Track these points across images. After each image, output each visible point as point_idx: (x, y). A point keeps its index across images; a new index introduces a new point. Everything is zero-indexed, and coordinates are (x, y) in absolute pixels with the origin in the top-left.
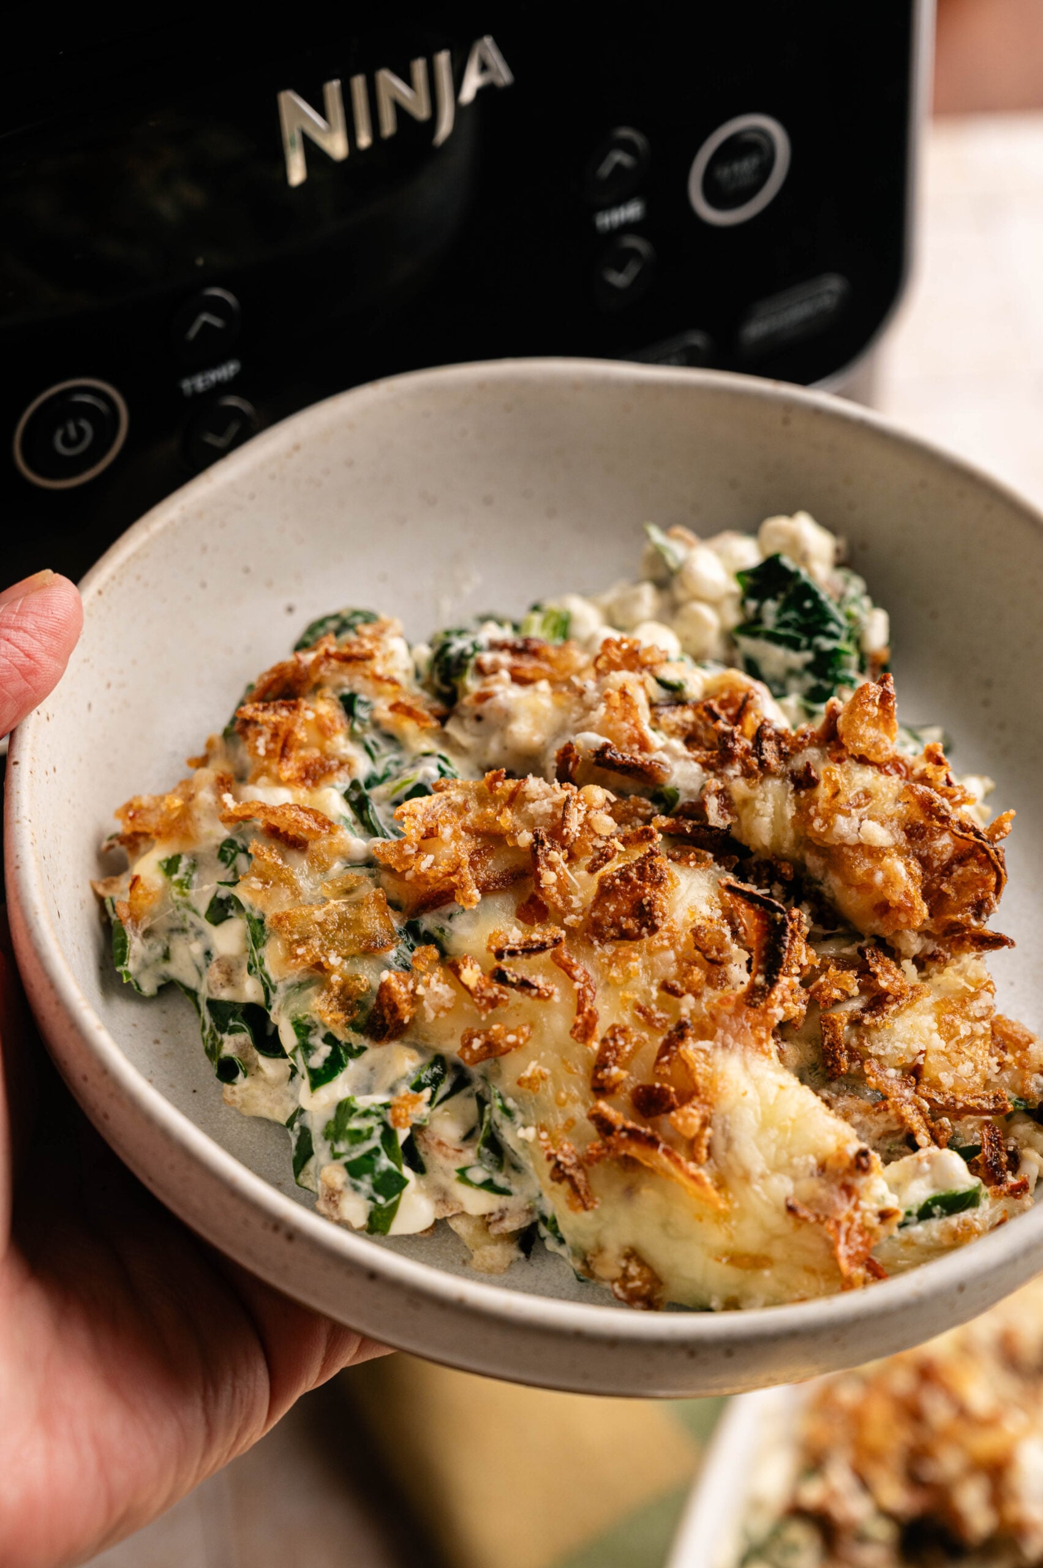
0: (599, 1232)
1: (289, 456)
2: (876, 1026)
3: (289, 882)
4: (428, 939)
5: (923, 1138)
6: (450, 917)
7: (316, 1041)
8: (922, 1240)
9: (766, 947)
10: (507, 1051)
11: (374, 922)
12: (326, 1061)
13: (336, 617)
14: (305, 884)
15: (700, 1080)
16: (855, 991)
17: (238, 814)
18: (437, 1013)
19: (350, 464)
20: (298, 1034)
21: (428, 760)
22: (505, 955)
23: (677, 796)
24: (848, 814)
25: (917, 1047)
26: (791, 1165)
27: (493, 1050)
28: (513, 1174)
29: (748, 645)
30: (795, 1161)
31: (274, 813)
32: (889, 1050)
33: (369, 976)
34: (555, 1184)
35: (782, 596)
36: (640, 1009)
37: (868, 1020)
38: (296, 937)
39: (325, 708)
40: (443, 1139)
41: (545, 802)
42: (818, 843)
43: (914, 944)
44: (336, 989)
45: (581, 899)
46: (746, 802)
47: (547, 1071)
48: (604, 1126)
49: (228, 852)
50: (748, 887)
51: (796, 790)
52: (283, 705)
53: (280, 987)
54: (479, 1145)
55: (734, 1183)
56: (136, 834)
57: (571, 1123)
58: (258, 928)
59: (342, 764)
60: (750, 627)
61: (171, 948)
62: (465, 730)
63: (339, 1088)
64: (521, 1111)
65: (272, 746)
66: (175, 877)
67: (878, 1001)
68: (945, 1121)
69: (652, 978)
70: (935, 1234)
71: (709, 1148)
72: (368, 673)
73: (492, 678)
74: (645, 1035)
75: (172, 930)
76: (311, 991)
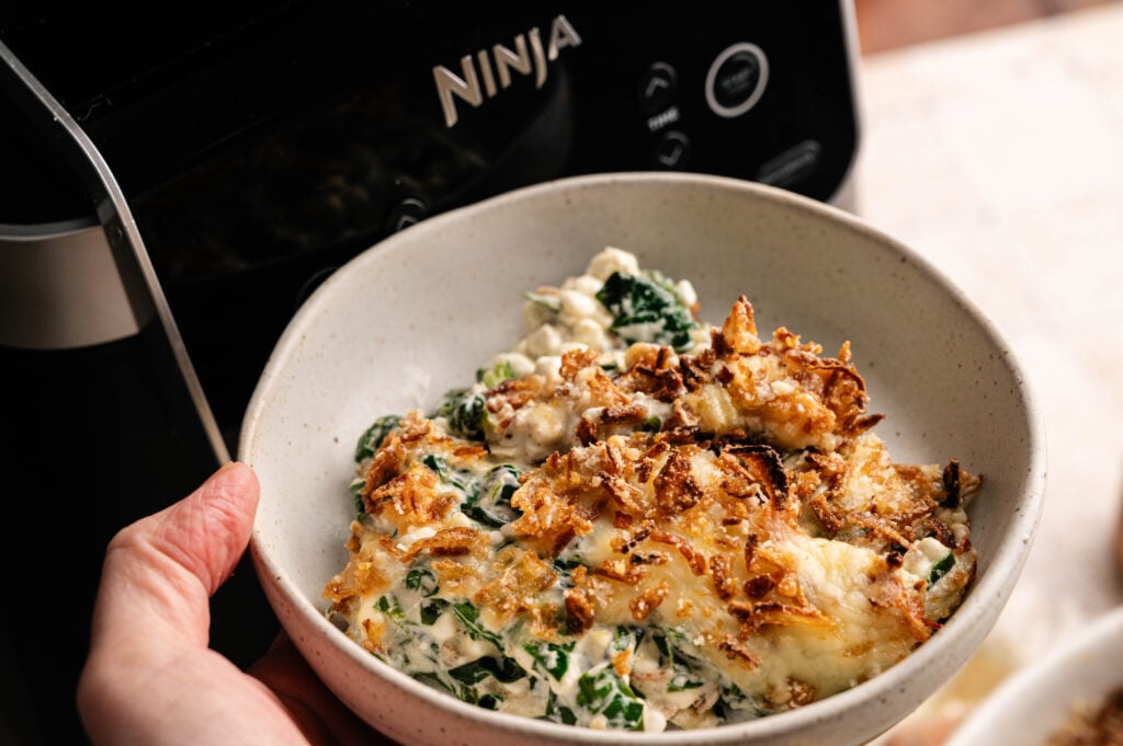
0: (767, 678)
1: (302, 344)
2: (841, 494)
3: (473, 573)
4: (572, 565)
5: (904, 542)
6: (577, 546)
7: (545, 651)
8: (940, 594)
9: (771, 473)
10: (661, 600)
11: (539, 569)
12: (558, 660)
13: (375, 426)
14: (482, 569)
15: (779, 562)
16: (819, 481)
17: (412, 552)
18: (608, 600)
19: (333, 336)
20: (532, 654)
21: (500, 471)
22: (629, 547)
23: (658, 420)
24: (759, 385)
25: (869, 496)
26: (855, 584)
27: (652, 604)
28: (698, 672)
29: (625, 331)
30: (856, 580)
31: (436, 540)
32: (856, 504)
33: (554, 601)
34: (732, 661)
35: (630, 295)
36: (719, 542)
37: (835, 493)
38: (497, 600)
39: (419, 472)
40: (649, 672)
41: (593, 457)
42: (752, 409)
43: (831, 441)
44: (539, 617)
45: (647, 500)
46: (700, 405)
47: (690, 602)
48: (742, 615)
49: (412, 580)
50: (737, 446)
51: (725, 387)
52: (397, 481)
53: (503, 634)
54: (672, 664)
55: (831, 609)
56: (344, 601)
57: (720, 623)
58: (469, 609)
59: (449, 499)
60: (621, 320)
61: (407, 653)
62: (504, 447)
63: (573, 674)
64: (688, 631)
65: (404, 507)
66: (390, 610)
67: (833, 481)
68: (907, 527)
69: (715, 523)
70: (945, 587)
71: (806, 596)
72: (430, 441)
73: (503, 411)
74: (732, 554)
75: (401, 644)
76: (525, 626)
